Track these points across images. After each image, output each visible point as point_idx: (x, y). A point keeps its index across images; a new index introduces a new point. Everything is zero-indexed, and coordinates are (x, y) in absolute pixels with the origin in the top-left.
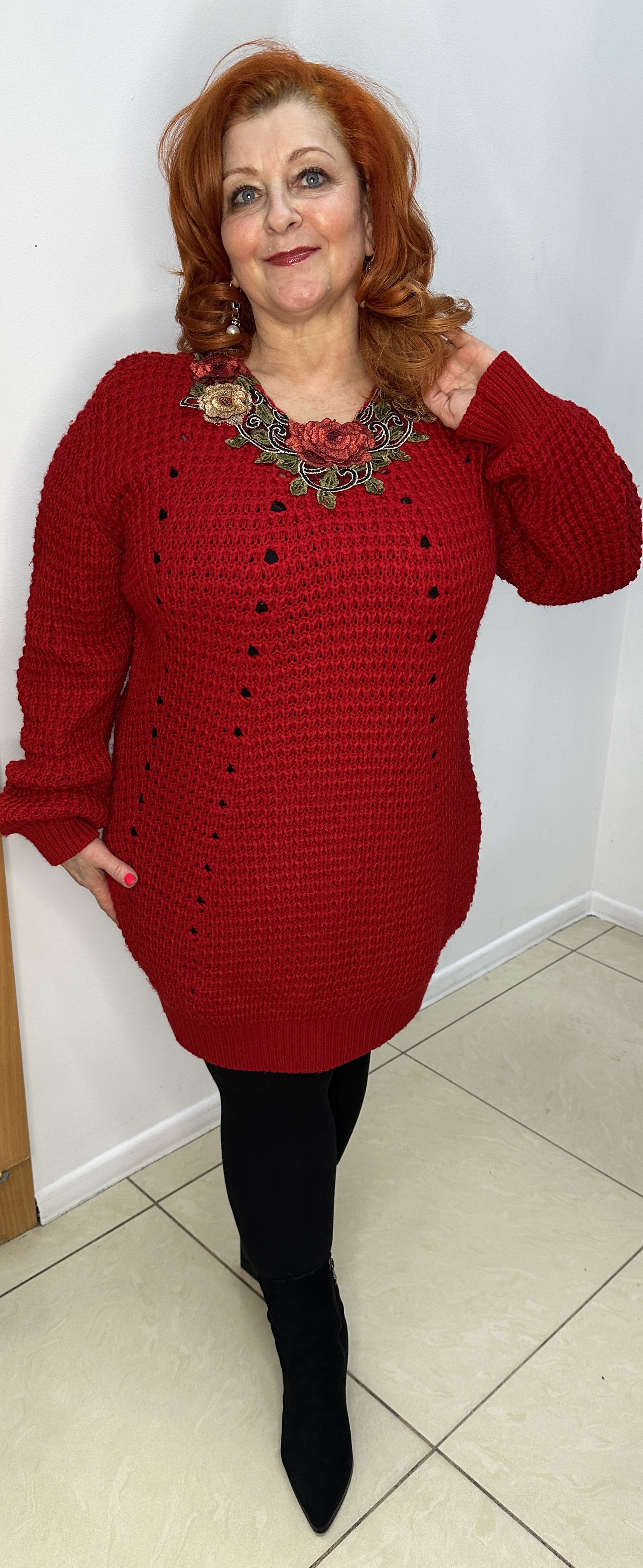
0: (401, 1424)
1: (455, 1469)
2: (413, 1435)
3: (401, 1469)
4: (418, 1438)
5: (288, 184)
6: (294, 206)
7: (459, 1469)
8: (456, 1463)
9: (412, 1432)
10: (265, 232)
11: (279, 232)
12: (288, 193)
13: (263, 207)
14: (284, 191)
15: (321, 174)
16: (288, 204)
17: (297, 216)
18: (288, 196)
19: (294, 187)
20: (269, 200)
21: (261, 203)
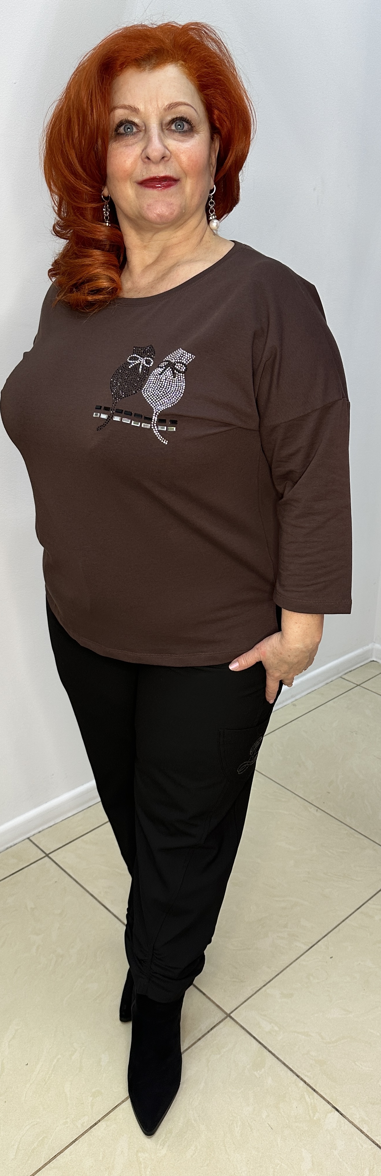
0: (207, 1000)
1: (241, 1028)
2: (213, 1007)
3: (204, 1028)
4: (217, 1009)
5: (162, 126)
6: (166, 144)
7: (244, 1028)
8: (242, 1025)
9: (213, 1005)
10: (142, 160)
11: (153, 163)
12: (162, 134)
13: (141, 140)
14: (160, 133)
15: (187, 123)
16: (161, 141)
17: (167, 152)
18: (162, 137)
19: (166, 130)
20: (146, 136)
21: (141, 137)
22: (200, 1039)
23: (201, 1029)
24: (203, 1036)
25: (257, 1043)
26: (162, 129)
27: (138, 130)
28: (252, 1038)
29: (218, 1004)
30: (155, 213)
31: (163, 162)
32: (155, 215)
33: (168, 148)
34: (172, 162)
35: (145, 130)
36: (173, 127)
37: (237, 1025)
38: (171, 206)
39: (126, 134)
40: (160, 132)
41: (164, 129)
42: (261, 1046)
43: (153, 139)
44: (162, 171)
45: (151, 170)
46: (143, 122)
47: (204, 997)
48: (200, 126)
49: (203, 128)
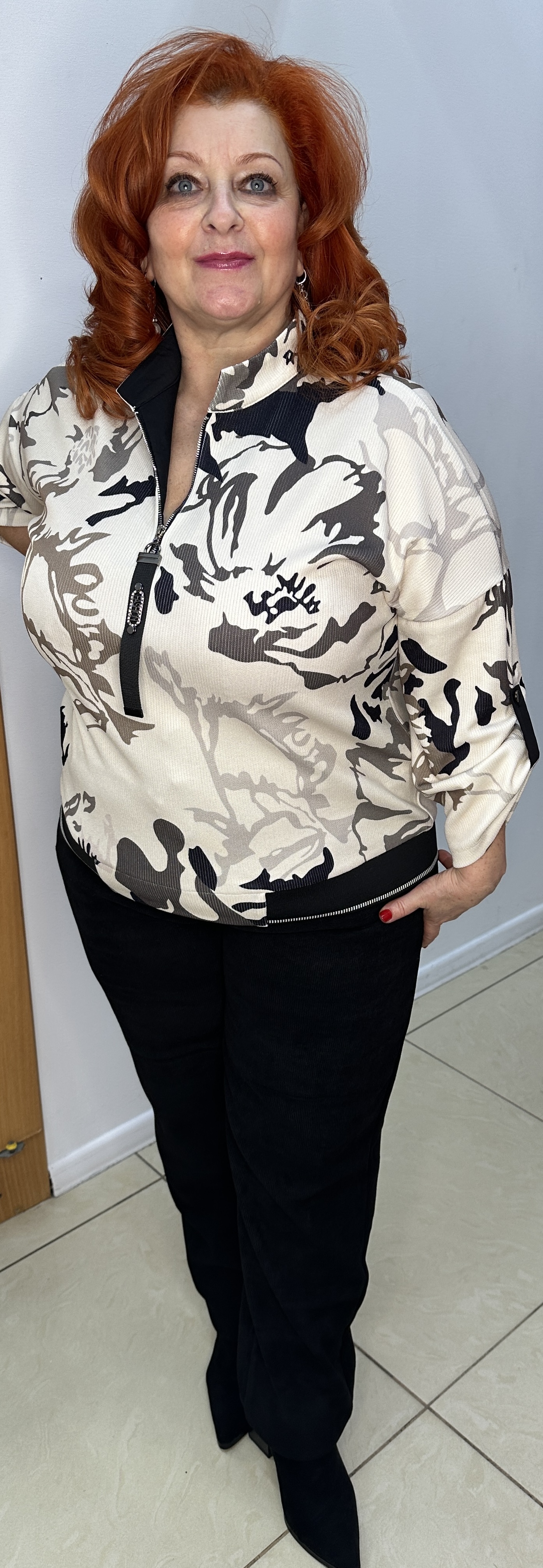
0: (396, 1384)
1: (445, 1425)
2: (406, 1395)
3: (395, 1423)
4: (411, 1398)
5: (233, 185)
6: (238, 209)
7: (450, 1426)
8: (447, 1421)
9: (405, 1391)
10: (203, 228)
11: (219, 233)
12: (232, 195)
13: (204, 201)
14: (229, 193)
15: (268, 181)
16: (232, 205)
17: (239, 218)
18: (233, 199)
19: (239, 189)
20: (211, 196)
21: (203, 197)
22: (390, 1441)
23: (390, 1427)
24: (394, 1436)
25: (471, 1448)
26: (233, 189)
27: (198, 187)
28: (463, 1441)
29: (413, 1391)
30: (218, 303)
31: (233, 233)
32: (219, 306)
33: (241, 213)
34: (247, 232)
35: (209, 189)
36: (249, 188)
37: (441, 1421)
38: (243, 294)
39: (182, 194)
40: (230, 191)
42: (476, 1451)
43: (220, 200)
44: (232, 246)
45: (215, 243)
46: (205, 175)
47: (391, 1380)
48: (286, 188)
49: (289, 191)
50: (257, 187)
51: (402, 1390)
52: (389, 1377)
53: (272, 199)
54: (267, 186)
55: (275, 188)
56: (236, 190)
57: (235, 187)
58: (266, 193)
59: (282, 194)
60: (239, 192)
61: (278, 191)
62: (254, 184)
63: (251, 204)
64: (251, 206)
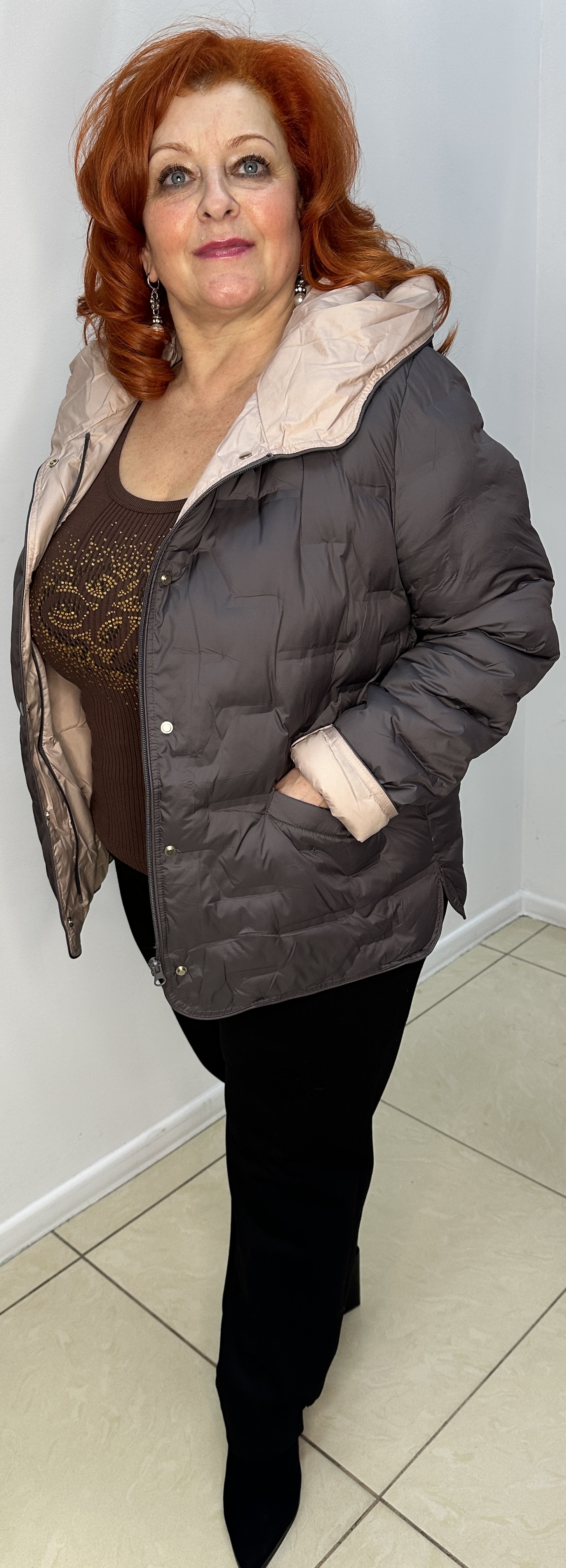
0: (343, 1474)
1: (401, 1519)
2: (356, 1486)
3: (344, 1524)
4: (360, 1490)
5: (225, 170)
6: (232, 194)
7: (405, 1519)
8: (402, 1513)
9: (354, 1482)
10: (198, 218)
11: (215, 220)
12: (225, 181)
13: (196, 192)
14: (221, 178)
15: (260, 163)
16: (225, 190)
17: (234, 205)
18: (226, 184)
19: (232, 174)
20: (204, 184)
21: (196, 187)
22: (340, 1543)
23: (340, 1525)
24: (344, 1537)
25: (429, 1542)
26: (226, 174)
27: (191, 178)
28: (421, 1535)
29: (362, 1480)
30: (221, 293)
31: (229, 218)
32: (222, 296)
34: (242, 219)
35: (202, 177)
36: (242, 170)
37: (395, 1514)
38: (245, 281)
39: (175, 185)
40: (223, 176)
41: (228, 174)
42: (435, 1547)
43: (213, 187)
45: (212, 232)
46: (198, 166)
47: (339, 1470)
48: (281, 167)
49: (284, 169)
50: (250, 169)
51: (351, 1481)
52: (336, 1467)
53: (266, 180)
54: (260, 168)
55: (268, 168)
56: (229, 175)
57: (228, 172)
58: (260, 175)
59: (276, 174)
60: (232, 177)
61: (273, 171)
62: (248, 166)
63: (245, 188)
64: (245, 190)
